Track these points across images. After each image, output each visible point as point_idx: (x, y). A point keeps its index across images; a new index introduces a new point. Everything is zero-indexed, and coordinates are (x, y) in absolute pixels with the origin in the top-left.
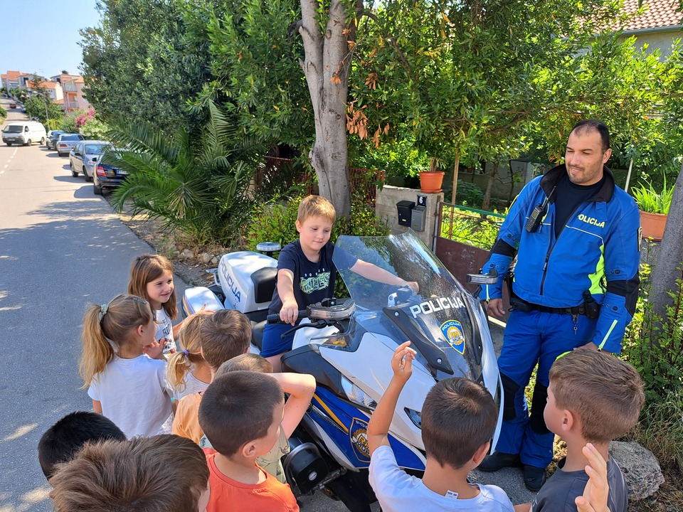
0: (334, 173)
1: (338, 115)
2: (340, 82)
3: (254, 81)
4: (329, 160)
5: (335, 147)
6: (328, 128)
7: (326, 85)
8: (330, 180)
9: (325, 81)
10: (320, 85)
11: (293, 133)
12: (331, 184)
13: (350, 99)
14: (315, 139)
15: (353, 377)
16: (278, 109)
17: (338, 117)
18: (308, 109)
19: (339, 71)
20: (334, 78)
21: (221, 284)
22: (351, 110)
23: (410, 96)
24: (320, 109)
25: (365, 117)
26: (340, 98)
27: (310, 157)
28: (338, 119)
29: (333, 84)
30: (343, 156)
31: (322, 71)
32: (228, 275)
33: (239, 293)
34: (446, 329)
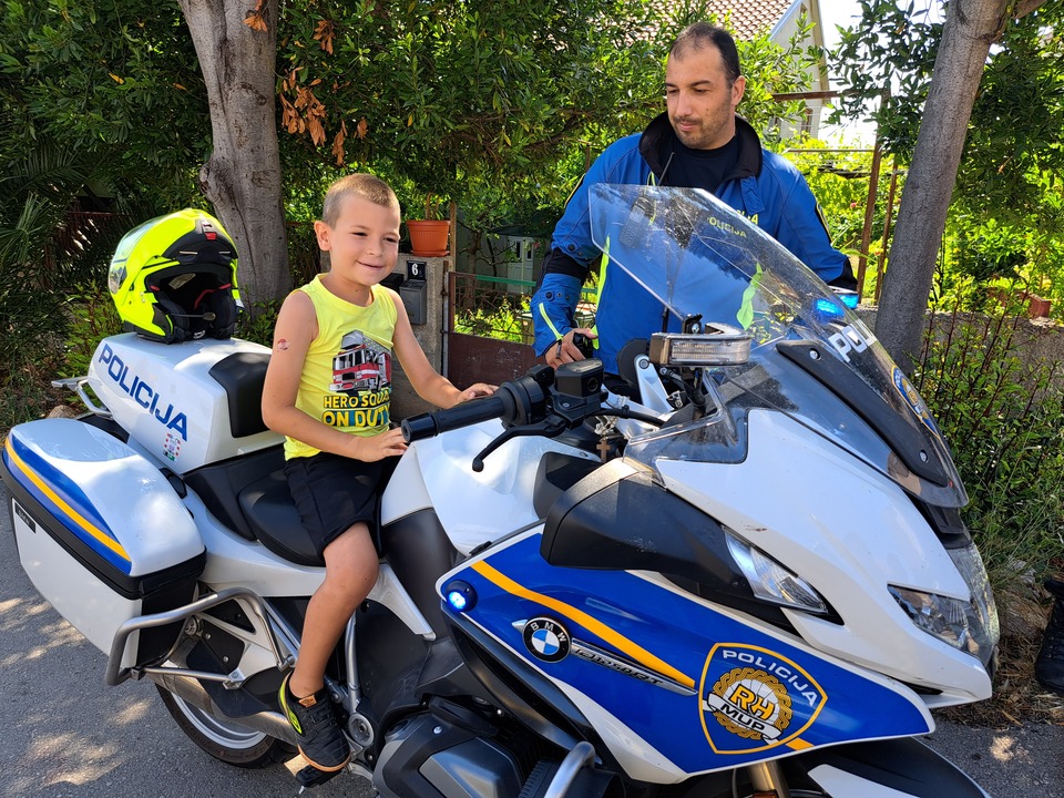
0: (258, 212)
1: (262, 97)
2: (266, 30)
3: (70, 8)
4: (246, 185)
5: (258, 161)
6: (241, 121)
7: (232, 32)
8: (250, 227)
9: (230, 27)
10: (219, 34)
11: (156, 135)
12: (251, 235)
13: (282, 66)
14: (209, 147)
15: (758, 530)
16: (121, 81)
17: (261, 100)
18: (189, 87)
19: (262, 8)
20: (251, 19)
21: (108, 410)
22: (292, 85)
23: (410, 64)
24: (222, 82)
25: (318, 102)
26: (263, 62)
27: (202, 180)
28: (261, 104)
29: (248, 32)
30: (274, 179)
31: (223, 6)
32: (137, 379)
33: (181, 417)
34: (901, 385)
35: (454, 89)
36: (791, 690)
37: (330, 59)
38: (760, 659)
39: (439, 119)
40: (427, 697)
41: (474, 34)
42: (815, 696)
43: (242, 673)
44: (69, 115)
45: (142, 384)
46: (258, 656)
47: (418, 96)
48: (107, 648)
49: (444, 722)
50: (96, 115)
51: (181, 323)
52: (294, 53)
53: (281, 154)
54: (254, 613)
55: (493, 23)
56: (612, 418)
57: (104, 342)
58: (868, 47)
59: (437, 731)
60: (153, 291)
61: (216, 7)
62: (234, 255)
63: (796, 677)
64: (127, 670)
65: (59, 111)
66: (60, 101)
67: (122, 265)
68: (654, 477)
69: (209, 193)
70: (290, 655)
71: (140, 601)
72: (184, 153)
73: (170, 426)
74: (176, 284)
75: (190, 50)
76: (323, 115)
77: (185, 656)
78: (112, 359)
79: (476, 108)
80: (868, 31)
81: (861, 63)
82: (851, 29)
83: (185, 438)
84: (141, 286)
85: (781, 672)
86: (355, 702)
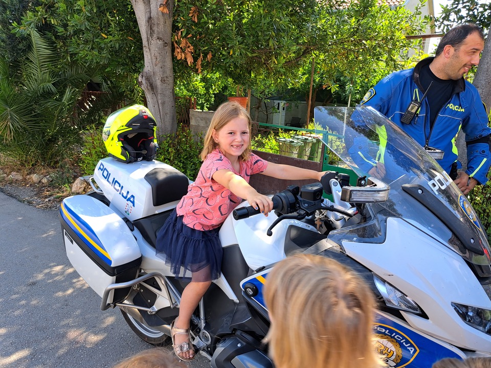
0: (163, 95)
1: (166, 43)
2: (168, 13)
3: (85, 6)
4: (158, 83)
5: (164, 72)
6: (157, 54)
7: (154, 14)
8: (160, 102)
9: (152, 12)
10: (148, 15)
11: (120, 60)
12: (160, 105)
13: (175, 29)
14: (143, 66)
15: (389, 275)
16: (106, 37)
17: (165, 44)
18: (134, 39)
19: (166, 3)
20: (162, 8)
21: (101, 191)
22: (179, 38)
23: (232, 27)
24: (149, 36)
25: (190, 45)
26: (166, 27)
27: (140, 81)
28: (166, 46)
29: (160, 14)
30: (171, 80)
31: (150, 2)
32: (114, 179)
33: (132, 196)
34: (463, 205)
35: (252, 37)
36: (401, 345)
37: (196, 25)
38: (388, 331)
39: (244, 52)
40: (235, 330)
41: (262, 12)
42: (413, 350)
43: (156, 308)
44: (84, 52)
45: (116, 181)
46: (163, 301)
47: (235, 42)
48: (102, 294)
49: (243, 342)
50: (95, 52)
51: (133, 155)
52: (180, 22)
53: (174, 68)
54: (161, 283)
55: (270, 6)
56: (325, 211)
57: (101, 161)
58: (455, 16)
59: (239, 345)
60: (121, 141)
61: (146, 3)
62: (155, 125)
63: (404, 340)
64: (109, 304)
65: (80, 50)
66: (81, 46)
67: (108, 129)
68: (341, 249)
69: (142, 86)
70: (176, 302)
71: (115, 277)
72: (132, 68)
73: (128, 200)
74: (130, 136)
75: (135, 21)
76: (192, 51)
77: (133, 298)
78: (103, 169)
79: (261, 46)
80: (456, 7)
81: (452, 23)
82: (447, 6)
83: (134, 206)
84: (116, 139)
85: (397, 337)
86: (203, 325)
